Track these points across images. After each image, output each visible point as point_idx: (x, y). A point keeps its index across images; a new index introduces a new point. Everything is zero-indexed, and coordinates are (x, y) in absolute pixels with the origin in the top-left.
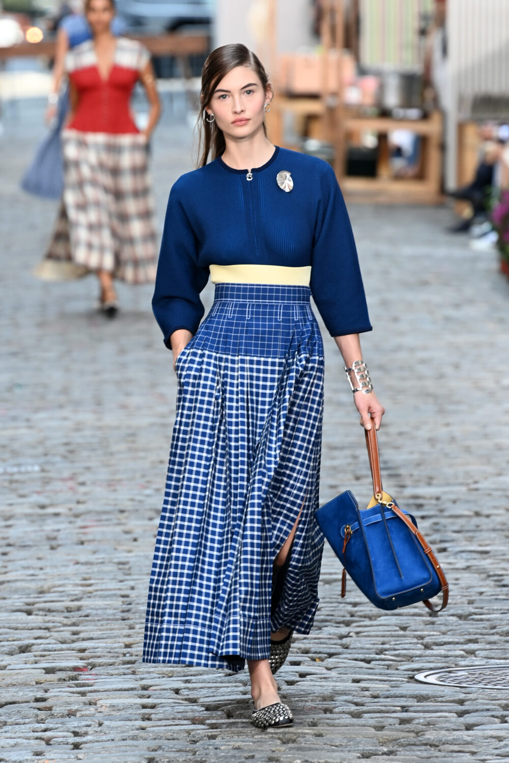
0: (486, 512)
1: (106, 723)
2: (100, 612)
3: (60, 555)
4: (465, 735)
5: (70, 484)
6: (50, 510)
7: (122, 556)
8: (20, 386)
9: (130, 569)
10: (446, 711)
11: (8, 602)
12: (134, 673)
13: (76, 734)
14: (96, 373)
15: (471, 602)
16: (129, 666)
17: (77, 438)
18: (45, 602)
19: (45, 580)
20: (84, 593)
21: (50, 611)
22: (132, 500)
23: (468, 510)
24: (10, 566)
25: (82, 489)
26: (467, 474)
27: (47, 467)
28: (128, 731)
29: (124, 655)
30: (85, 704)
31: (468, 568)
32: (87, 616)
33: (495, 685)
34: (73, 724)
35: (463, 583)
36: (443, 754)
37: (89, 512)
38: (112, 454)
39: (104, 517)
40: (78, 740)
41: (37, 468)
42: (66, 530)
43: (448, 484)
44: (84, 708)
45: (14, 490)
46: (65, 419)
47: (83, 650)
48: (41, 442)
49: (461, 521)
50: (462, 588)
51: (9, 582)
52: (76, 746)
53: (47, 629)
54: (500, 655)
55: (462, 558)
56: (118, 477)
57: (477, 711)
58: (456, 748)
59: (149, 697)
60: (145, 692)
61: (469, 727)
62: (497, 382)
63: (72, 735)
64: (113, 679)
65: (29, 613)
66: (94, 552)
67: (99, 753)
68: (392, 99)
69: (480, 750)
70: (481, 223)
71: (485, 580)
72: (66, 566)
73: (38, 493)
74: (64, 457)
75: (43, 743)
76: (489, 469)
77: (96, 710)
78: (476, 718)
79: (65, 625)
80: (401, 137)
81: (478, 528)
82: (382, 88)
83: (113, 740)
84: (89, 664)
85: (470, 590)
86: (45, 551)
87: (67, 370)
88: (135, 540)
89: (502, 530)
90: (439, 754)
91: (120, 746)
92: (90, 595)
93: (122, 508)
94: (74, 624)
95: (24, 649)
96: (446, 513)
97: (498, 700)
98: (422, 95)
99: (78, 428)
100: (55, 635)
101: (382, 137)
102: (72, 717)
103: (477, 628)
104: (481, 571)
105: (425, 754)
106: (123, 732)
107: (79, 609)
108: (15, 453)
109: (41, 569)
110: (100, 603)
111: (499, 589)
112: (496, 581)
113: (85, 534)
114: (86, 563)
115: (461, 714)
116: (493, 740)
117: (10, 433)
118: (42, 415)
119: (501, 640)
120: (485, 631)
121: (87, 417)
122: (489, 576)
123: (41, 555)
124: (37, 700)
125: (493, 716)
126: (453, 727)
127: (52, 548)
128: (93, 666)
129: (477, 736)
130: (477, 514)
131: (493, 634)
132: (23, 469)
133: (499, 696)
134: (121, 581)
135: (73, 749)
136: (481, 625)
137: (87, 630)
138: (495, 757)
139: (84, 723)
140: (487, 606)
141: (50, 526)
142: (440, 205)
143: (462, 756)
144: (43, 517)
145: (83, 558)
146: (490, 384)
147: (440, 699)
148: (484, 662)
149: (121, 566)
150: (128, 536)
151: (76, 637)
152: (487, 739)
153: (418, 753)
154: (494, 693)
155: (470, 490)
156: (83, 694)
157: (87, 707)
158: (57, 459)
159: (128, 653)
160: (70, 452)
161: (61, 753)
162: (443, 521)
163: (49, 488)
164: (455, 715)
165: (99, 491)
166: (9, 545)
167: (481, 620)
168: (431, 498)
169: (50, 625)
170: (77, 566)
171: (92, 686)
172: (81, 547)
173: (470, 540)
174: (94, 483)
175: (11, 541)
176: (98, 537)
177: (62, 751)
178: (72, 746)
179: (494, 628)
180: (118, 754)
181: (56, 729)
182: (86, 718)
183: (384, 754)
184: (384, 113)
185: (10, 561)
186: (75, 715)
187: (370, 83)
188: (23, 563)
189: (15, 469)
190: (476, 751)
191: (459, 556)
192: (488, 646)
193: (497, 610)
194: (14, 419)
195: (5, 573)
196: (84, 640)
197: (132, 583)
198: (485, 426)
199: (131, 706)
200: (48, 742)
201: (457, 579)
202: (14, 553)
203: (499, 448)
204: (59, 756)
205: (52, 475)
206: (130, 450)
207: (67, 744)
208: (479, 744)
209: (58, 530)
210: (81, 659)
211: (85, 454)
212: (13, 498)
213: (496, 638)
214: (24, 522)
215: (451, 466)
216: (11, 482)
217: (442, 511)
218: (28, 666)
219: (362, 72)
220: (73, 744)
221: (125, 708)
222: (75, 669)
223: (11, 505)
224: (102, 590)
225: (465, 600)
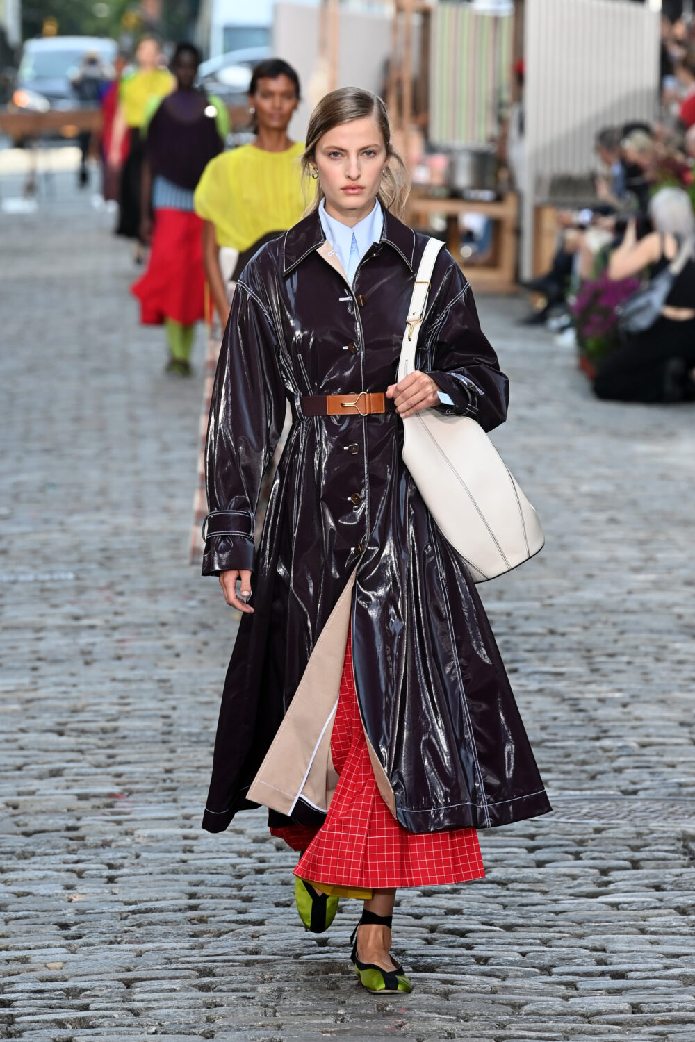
0: (561, 629)
1: (144, 855)
2: (138, 734)
3: (95, 671)
4: (535, 873)
5: (107, 593)
6: (85, 622)
7: (163, 673)
8: (53, 485)
9: (171, 687)
10: (515, 847)
11: (38, 721)
12: (175, 801)
13: (111, 866)
14: (137, 473)
15: (543, 728)
16: (170, 793)
17: (116, 544)
18: (79, 722)
19: (78, 698)
20: (121, 712)
21: (83, 732)
22: (175, 612)
23: (543, 627)
24: (41, 682)
25: (121, 599)
26: (541, 588)
27: (82, 575)
28: (167, 864)
29: (164, 781)
30: (121, 833)
31: (540, 691)
32: (124, 737)
33: (569, 818)
34: (108, 855)
35: (535, 707)
36: (511, 893)
37: (126, 625)
38: (153, 561)
39: (144, 630)
40: (113, 872)
41: (71, 576)
42: (101, 643)
43: (520, 599)
44: (120, 839)
45: (45, 600)
46: (102, 522)
47: (119, 775)
48: (76, 547)
49: (534, 640)
50: (534, 712)
51: (39, 699)
52: (111, 880)
53: (81, 751)
54: (575, 786)
55: (534, 680)
56: (160, 586)
57: (549, 846)
58: (525, 886)
59: (191, 827)
60: (187, 822)
61: (540, 864)
62: (574, 488)
63: (107, 867)
64: (152, 807)
65: (61, 734)
66: (133, 668)
67: (136, 887)
68: (463, 179)
69: (552, 889)
70: (559, 316)
71: (558, 704)
72: (102, 683)
73: (72, 603)
74: (101, 564)
75: (75, 875)
76: (565, 583)
77: (133, 840)
78: (549, 855)
79: (99, 748)
80: (473, 220)
81: (552, 648)
82: (452, 167)
83: (151, 874)
84: (125, 790)
85: (543, 715)
86: (78, 666)
87: (105, 469)
88: (178, 655)
89: (579, 650)
90: (507, 893)
91: (158, 880)
92: (127, 715)
93: (164, 620)
94: (110, 747)
95: (56, 773)
96: (518, 631)
97: (573, 834)
98: (496, 175)
99: (117, 532)
100: (89, 758)
101: (452, 220)
102: (107, 848)
103: (550, 757)
104: (555, 694)
105: (491, 893)
106: (162, 865)
107: (115, 730)
108: (47, 560)
109: (74, 685)
110: (138, 724)
111: (574, 715)
112: (572, 705)
113: (123, 648)
114: (124, 681)
115: (531, 850)
116: (566, 878)
117: (42, 537)
118: (76, 518)
119: (575, 770)
120: (559, 760)
121: (125, 520)
122: (564, 700)
123: (74, 670)
124: (69, 829)
125: (566, 852)
126: (523, 864)
127: (87, 663)
128: (131, 793)
129: (548, 874)
130: (552, 632)
131: (567, 763)
132: (56, 576)
133: (574, 831)
134: (162, 700)
135: (108, 883)
136: (554, 753)
137: (123, 753)
138: (568, 897)
139: (119, 855)
140: (561, 733)
141: (84, 639)
142: (513, 295)
143: (532, 896)
144: (77, 630)
145: (120, 674)
146: (567, 491)
147: (509, 833)
148: (557, 793)
149: (162, 684)
150: (170, 652)
151: (111, 761)
152: (559, 877)
153: (485, 892)
154: (568, 828)
155: (545, 606)
156: (119, 823)
157: (124, 837)
158: (93, 566)
159: (169, 778)
160: (107, 559)
161: (95, 887)
162: (514, 639)
163: (84, 597)
164: (525, 851)
165: (140, 602)
166: (39, 659)
167: (555, 748)
168: (501, 614)
169: (84, 747)
170: (114, 684)
171: (128, 814)
172: (117, 663)
173: (544, 660)
174: (133, 592)
175: (42, 655)
176: (138, 652)
177: (95, 885)
178: (106, 880)
179: (568, 756)
180: (156, 889)
181: (89, 860)
182: (122, 849)
183: (447, 892)
184: (455, 195)
185: (41, 677)
186: (110, 846)
187: (440, 162)
188: (54, 679)
189: (47, 577)
190: (547, 890)
191: (531, 677)
192: (562, 776)
193: (572, 737)
194: (46, 521)
195: (35, 690)
196: (120, 763)
197: (173, 703)
198: (561, 536)
199: (171, 837)
200: (80, 874)
201: (529, 703)
202: (45, 668)
203: (576, 560)
204: (92, 890)
205: (88, 583)
206: (174, 557)
207: (101, 877)
208: (552, 882)
209: (93, 644)
210: (118, 784)
211: (124, 560)
212: (44, 608)
213: (570, 767)
214: (56, 634)
215: (523, 579)
216: (43, 590)
217: (513, 628)
218: (59, 791)
219: (430, 149)
220: (107, 877)
221: (165, 838)
222: (111, 795)
223: (42, 615)
224: (141, 710)
225: (537, 725)
